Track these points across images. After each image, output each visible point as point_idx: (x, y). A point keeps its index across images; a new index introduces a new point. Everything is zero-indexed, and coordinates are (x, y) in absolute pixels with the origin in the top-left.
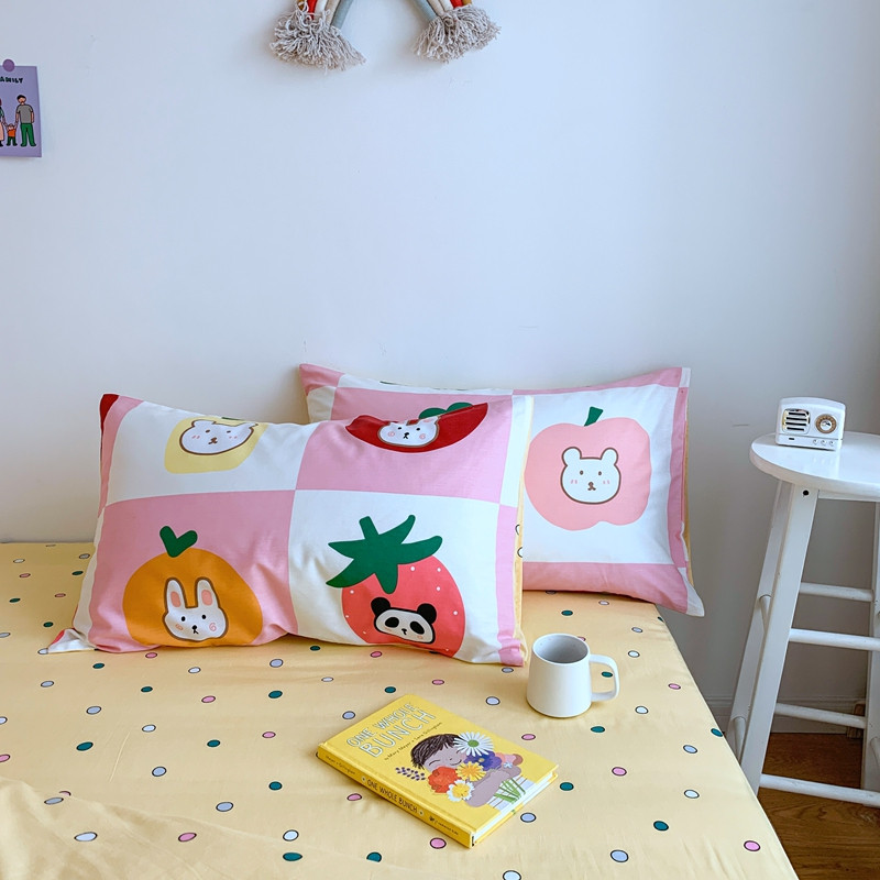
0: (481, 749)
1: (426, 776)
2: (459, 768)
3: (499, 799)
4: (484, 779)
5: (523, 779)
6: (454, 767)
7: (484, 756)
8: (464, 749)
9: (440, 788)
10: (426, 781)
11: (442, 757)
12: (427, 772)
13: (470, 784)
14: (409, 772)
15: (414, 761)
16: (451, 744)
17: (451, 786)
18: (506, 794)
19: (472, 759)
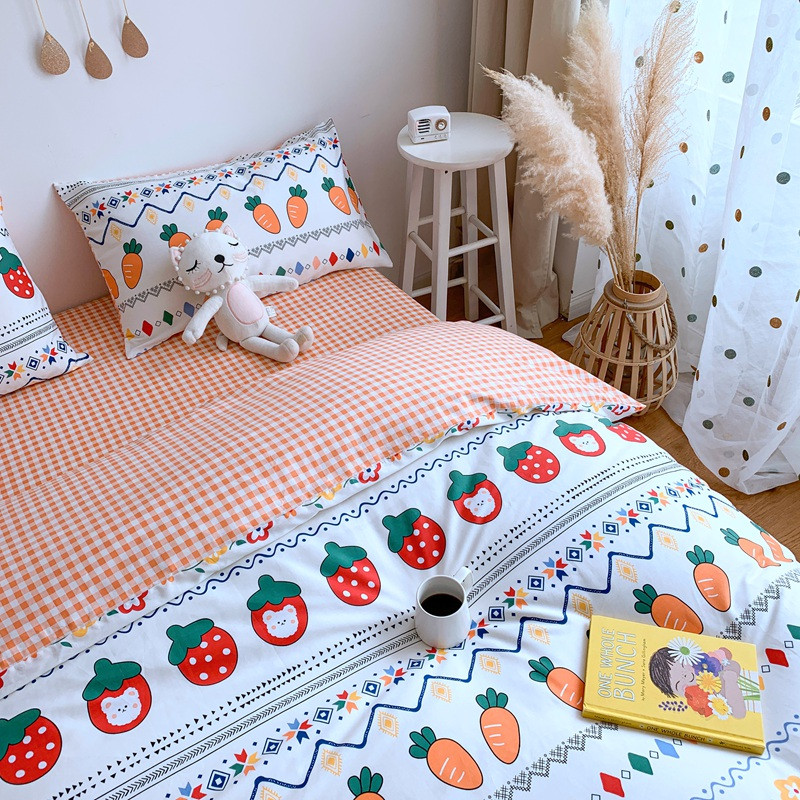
2: (698, 683)
5: (747, 671)
6: (693, 684)
10: (689, 707)
12: (681, 698)
13: (719, 696)
14: (670, 705)
15: (663, 690)
16: (672, 659)
17: (710, 705)
18: (750, 694)
19: (698, 667)
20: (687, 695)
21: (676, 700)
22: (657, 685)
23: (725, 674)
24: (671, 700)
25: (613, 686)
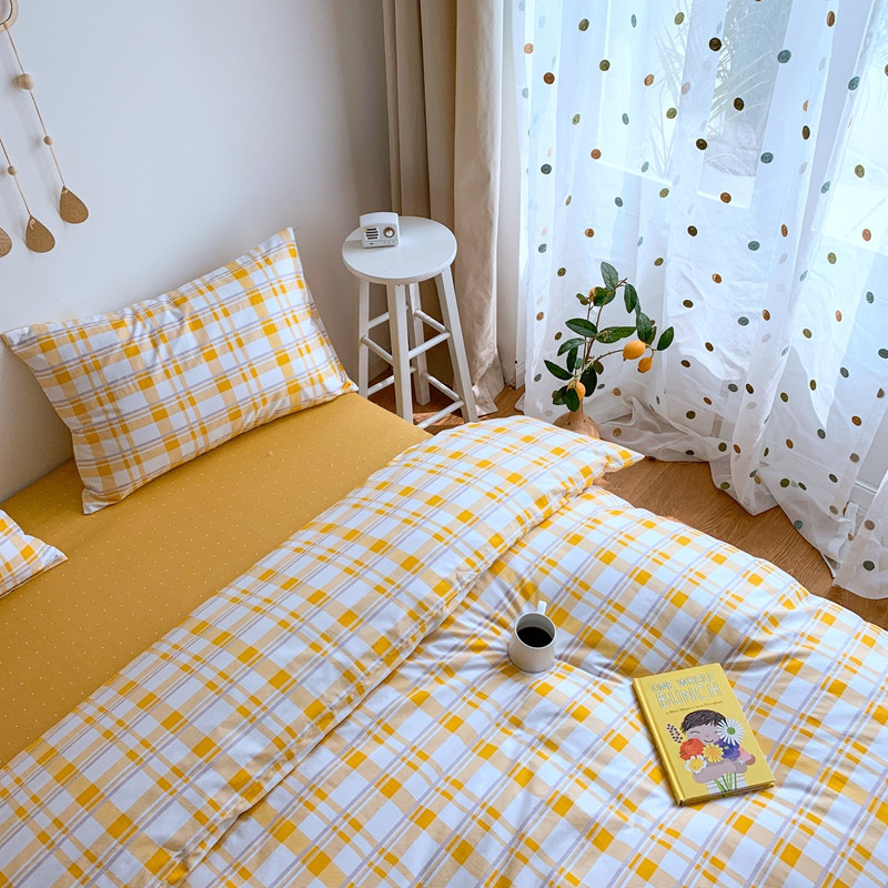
1: (683, 741)
2: (708, 746)
3: (716, 785)
4: (717, 763)
5: (743, 778)
7: (731, 745)
10: (681, 744)
12: (685, 737)
13: (705, 763)
14: (674, 732)
15: (683, 724)
16: (716, 724)
17: (693, 757)
18: (723, 783)
19: (722, 743)
20: (690, 741)
21: (682, 735)
22: (686, 719)
23: (728, 763)
24: (680, 732)
25: (666, 692)
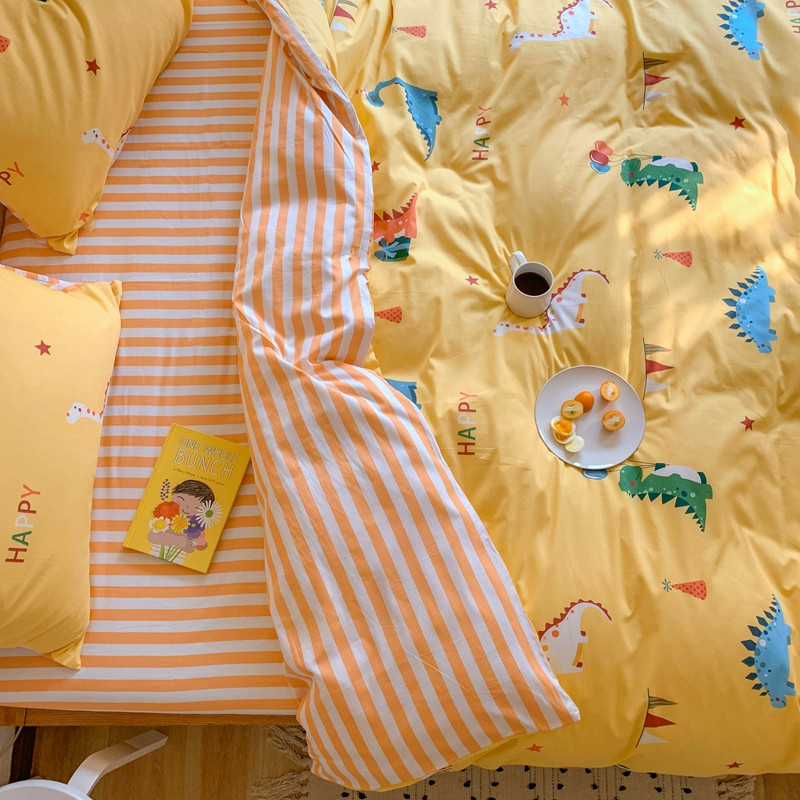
0: (204, 520)
1: (166, 500)
2: (181, 515)
3: (159, 550)
4: (176, 534)
5: (184, 557)
6: (181, 511)
8: (201, 511)
9: (157, 513)
10: (162, 502)
11: (189, 502)
14: (166, 488)
20: (172, 503)
